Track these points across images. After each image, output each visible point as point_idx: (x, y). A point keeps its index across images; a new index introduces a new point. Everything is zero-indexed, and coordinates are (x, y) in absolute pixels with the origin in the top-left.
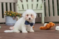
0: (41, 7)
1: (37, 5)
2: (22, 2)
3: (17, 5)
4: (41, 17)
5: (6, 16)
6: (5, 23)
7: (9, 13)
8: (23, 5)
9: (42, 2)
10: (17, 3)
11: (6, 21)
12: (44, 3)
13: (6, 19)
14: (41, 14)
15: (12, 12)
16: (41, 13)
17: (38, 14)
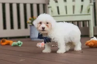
0: (89, 10)
1: (82, 6)
2: (57, 2)
3: (49, 7)
5: (30, 26)
6: (29, 37)
8: (58, 7)
9: (91, 2)
10: (48, 4)
11: (31, 33)
12: (93, 4)
13: (31, 31)
14: (87, 22)
16: (89, 21)
17: (83, 22)
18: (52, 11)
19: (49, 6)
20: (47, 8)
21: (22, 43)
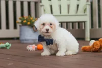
0: (85, 10)
1: (78, 5)
3: (41, 6)
4: (83, 28)
5: (20, 26)
6: (18, 38)
7: (26, 20)
8: (51, 6)
10: (41, 2)
11: (20, 34)
13: (21, 31)
14: (83, 23)
15: (31, 19)
16: (85, 22)
17: (79, 23)
18: (44, 10)
19: (41, 4)
20: (40, 7)
21: (10, 45)
